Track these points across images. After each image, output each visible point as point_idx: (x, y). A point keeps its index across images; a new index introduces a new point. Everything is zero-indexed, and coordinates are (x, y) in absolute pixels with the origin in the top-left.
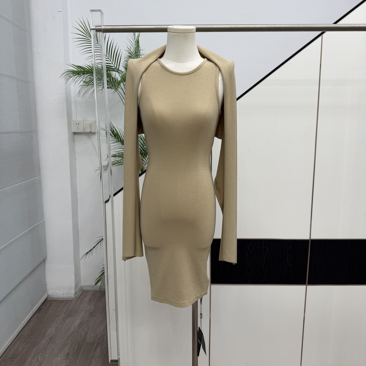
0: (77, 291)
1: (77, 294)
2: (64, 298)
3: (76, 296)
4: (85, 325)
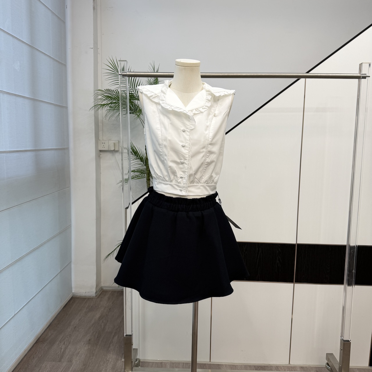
1: (98, 293)
2: (86, 296)
4: (105, 318)
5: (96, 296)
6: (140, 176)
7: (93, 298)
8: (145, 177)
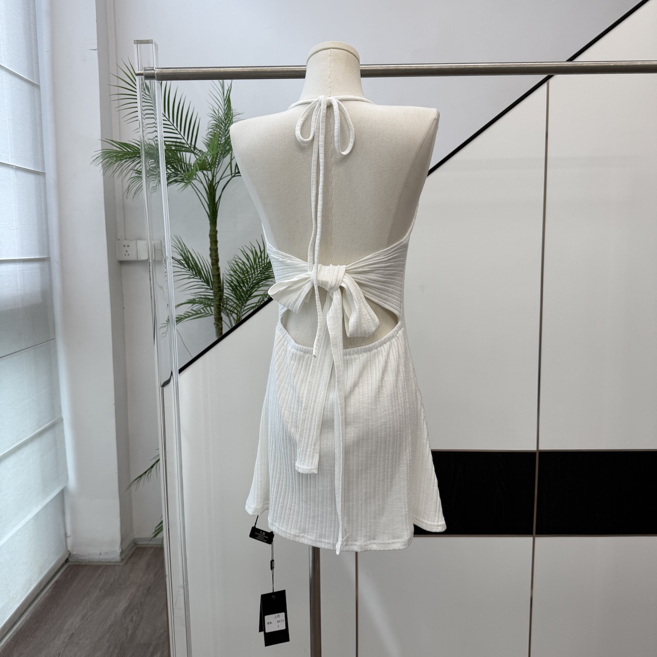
0: (124, 549)
1: (126, 554)
2: (101, 562)
3: (123, 556)
4: (136, 611)
5: (122, 560)
6: (203, 311)
7: (115, 566)
8: (211, 315)
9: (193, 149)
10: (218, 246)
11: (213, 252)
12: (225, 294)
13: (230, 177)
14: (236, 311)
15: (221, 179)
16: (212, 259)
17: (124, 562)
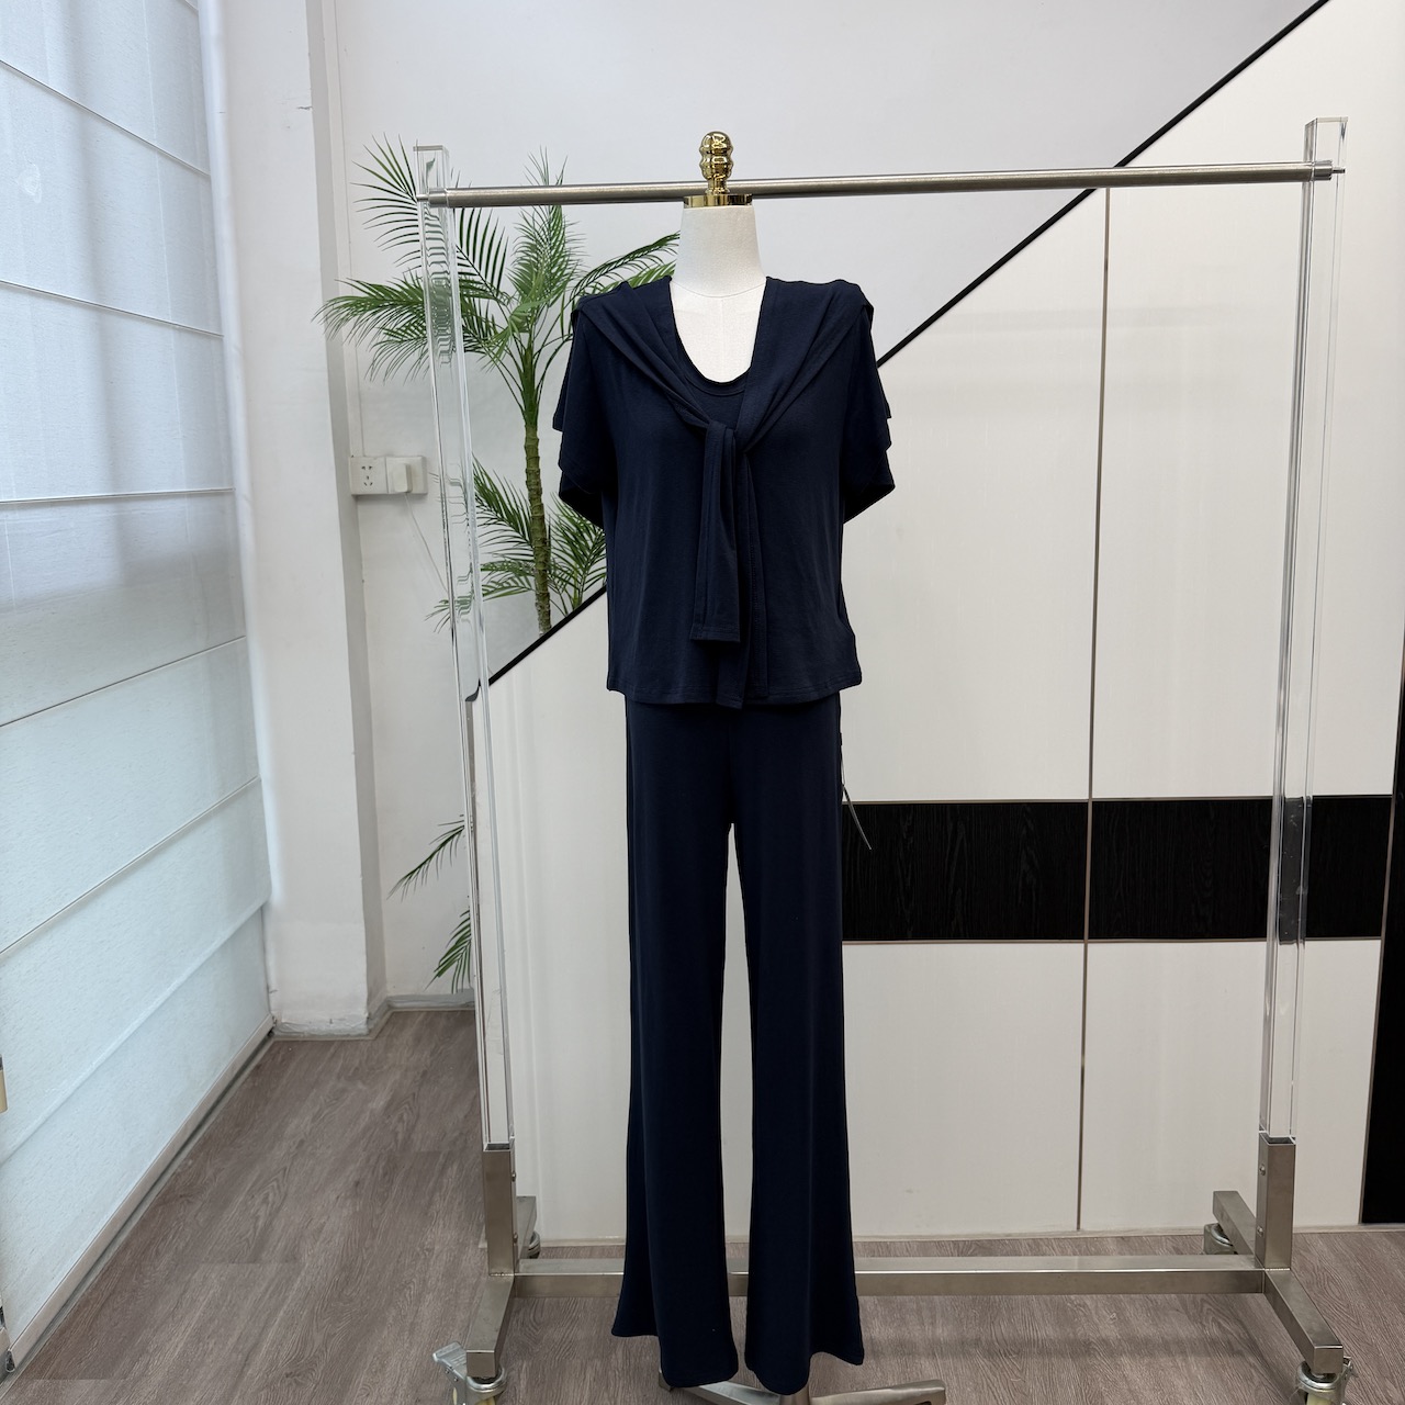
0: (373, 1013)
1: (375, 1021)
2: (333, 1035)
3: (371, 1027)
4: (407, 1106)
5: (370, 1031)
6: (513, 584)
7: (358, 1041)
8: (530, 589)
9: (494, 293)
10: (540, 467)
11: (532, 476)
12: (553, 550)
13: (561, 341)
14: (572, 581)
15: (543, 346)
16: (530, 490)
17: (374, 1035)
